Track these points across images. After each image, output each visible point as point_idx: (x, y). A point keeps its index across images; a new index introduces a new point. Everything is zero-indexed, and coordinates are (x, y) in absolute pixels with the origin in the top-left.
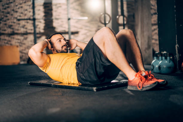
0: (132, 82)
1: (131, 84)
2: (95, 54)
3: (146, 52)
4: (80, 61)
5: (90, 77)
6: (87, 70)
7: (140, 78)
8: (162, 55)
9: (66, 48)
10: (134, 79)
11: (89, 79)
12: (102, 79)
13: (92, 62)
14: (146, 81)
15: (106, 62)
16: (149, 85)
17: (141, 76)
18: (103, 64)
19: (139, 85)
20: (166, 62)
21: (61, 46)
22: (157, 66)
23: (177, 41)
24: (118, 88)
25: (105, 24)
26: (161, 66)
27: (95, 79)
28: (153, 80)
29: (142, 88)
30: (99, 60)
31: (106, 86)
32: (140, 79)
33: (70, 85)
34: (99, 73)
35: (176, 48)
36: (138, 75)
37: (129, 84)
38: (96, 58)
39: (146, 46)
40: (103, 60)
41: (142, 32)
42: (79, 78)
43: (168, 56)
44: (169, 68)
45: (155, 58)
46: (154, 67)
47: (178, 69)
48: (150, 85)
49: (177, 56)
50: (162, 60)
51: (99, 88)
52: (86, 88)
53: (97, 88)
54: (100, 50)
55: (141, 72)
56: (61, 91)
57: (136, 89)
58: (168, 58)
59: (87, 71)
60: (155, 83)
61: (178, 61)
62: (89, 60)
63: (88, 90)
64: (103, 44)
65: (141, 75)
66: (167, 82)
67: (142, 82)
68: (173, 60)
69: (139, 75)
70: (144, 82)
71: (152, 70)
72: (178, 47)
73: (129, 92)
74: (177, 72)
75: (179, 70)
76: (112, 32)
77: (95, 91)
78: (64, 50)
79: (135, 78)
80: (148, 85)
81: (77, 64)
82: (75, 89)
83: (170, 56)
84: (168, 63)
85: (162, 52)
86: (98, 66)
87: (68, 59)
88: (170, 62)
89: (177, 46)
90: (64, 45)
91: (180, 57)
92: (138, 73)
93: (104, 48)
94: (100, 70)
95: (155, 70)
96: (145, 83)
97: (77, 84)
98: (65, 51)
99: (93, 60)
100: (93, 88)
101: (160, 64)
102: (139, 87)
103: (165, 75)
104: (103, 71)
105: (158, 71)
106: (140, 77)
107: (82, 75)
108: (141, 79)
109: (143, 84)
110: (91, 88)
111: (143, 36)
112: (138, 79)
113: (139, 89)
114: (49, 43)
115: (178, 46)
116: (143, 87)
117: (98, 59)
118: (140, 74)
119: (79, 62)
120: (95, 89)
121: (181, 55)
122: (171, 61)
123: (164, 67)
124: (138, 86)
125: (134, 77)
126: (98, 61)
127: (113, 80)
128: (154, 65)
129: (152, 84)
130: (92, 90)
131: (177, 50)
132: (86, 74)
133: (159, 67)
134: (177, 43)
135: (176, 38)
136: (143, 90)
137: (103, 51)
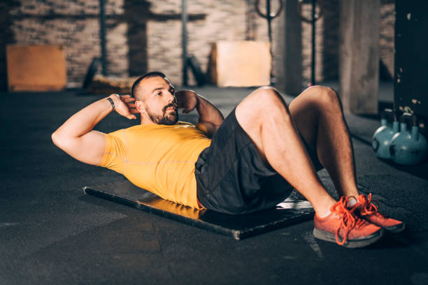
1: (322, 228)
2: (239, 150)
3: (363, 85)
4: (205, 160)
5: (226, 200)
6: (221, 184)
7: (342, 215)
8: (400, 119)
9: (173, 111)
11: (224, 204)
12: (255, 201)
13: (233, 168)
14: (357, 226)
15: (264, 169)
16: (363, 237)
17: (345, 210)
18: (258, 173)
19: (340, 233)
20: (410, 137)
21: (162, 107)
22: (386, 143)
25: (269, 18)
26: (395, 146)
27: (239, 205)
29: (346, 242)
30: (249, 164)
31: (263, 226)
32: (342, 220)
34: (247, 192)
36: (337, 208)
37: (318, 224)
38: (243, 159)
39: (365, 72)
40: (259, 164)
43: (414, 124)
44: (415, 152)
45: (383, 121)
46: (378, 144)
50: (399, 130)
51: (247, 231)
52: (216, 227)
53: (242, 232)
54: (251, 141)
57: (332, 239)
58: (414, 129)
59: (219, 188)
60: (377, 233)
62: (225, 162)
63: (220, 233)
64: (259, 129)
67: (346, 228)
68: (426, 133)
69: (341, 208)
70: (352, 229)
77: (237, 238)
78: (169, 116)
79: (330, 215)
80: (360, 236)
81: (198, 166)
84: (414, 139)
85: (401, 108)
86: (246, 177)
88: (417, 139)
90: (170, 105)
92: (339, 202)
93: (261, 137)
94: (252, 186)
95: (381, 152)
96: (354, 231)
98: (172, 118)
99: (236, 164)
100: (233, 231)
101: (393, 142)
102: (341, 238)
103: (404, 174)
104: (258, 188)
105: (388, 156)
106: (343, 213)
107: (208, 192)
108: (344, 219)
109: (349, 232)
110: (227, 230)
111: (359, 47)
112: (338, 217)
113: (340, 243)
116: (348, 241)
117: (246, 160)
118: (343, 205)
119: (202, 161)
120: (236, 233)
122: (420, 135)
123: (402, 150)
125: (329, 213)
126: (247, 165)
128: (380, 139)
130: (231, 235)
132: (218, 193)
133: (392, 149)
136: (349, 246)
137: (259, 144)
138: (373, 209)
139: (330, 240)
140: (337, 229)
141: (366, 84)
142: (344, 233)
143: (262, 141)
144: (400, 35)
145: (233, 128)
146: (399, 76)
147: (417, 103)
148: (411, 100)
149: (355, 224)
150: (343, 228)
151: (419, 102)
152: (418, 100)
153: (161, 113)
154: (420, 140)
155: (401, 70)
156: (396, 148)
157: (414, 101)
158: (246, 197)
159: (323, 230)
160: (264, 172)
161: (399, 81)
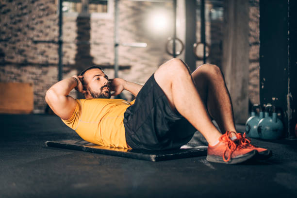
0: (214, 150)
1: (213, 153)
2: (155, 101)
3: (238, 104)
4: (131, 111)
5: (146, 138)
6: (142, 126)
7: (227, 143)
8: (264, 110)
9: (107, 90)
10: (217, 145)
12: (166, 141)
13: (150, 114)
14: (238, 149)
15: (172, 114)
16: (242, 156)
17: (229, 140)
19: (226, 155)
20: (271, 120)
21: (100, 87)
22: (255, 127)
23: (289, 88)
24: (192, 158)
25: (175, 55)
26: (261, 126)
27: (154, 142)
28: (248, 147)
29: (230, 161)
30: (161, 111)
31: (172, 154)
32: (227, 146)
33: (113, 149)
35: (288, 99)
36: (224, 139)
37: (210, 152)
38: (158, 107)
41: (234, 71)
42: (129, 139)
43: (274, 111)
44: (275, 130)
45: (253, 113)
46: (250, 128)
47: (290, 133)
48: (244, 154)
49: (289, 112)
50: (264, 117)
51: (161, 156)
52: (139, 155)
53: (157, 156)
55: (229, 133)
56: (97, 158)
58: (274, 114)
60: (252, 152)
61: (290, 120)
62: (145, 110)
63: (142, 159)
64: (170, 86)
65: (230, 138)
66: (271, 152)
67: (230, 150)
68: (282, 118)
69: (226, 138)
70: (235, 150)
71: (248, 132)
72: (290, 98)
73: (209, 165)
74: (287, 139)
75: (291, 135)
76: (185, 67)
77: (154, 160)
78: (104, 93)
79: (219, 143)
80: (240, 154)
82: (121, 156)
83: (277, 112)
84: (274, 122)
85: (265, 105)
86: (159, 120)
87: (112, 107)
88: (277, 122)
89: (289, 95)
90: (105, 86)
91: (293, 114)
92: (224, 135)
93: (172, 92)
94: (163, 128)
95: (252, 133)
96: (236, 152)
97: (125, 149)
98: (107, 95)
99: (153, 110)
100: (151, 156)
101: (260, 124)
102: (226, 158)
104: (167, 130)
105: (257, 135)
106: (227, 141)
107: (133, 133)
108: (229, 145)
109: (232, 152)
110: (147, 156)
111: (235, 78)
112: (224, 144)
113: (225, 161)
114: (79, 81)
115: (291, 96)
116: (232, 159)
117: (160, 108)
118: (228, 137)
119: (129, 112)
120: (153, 157)
122: (278, 119)
123: (266, 129)
124: (223, 156)
125: (218, 141)
127: (183, 145)
128: (250, 124)
129: (247, 154)
130: (149, 160)
131: (288, 102)
132: (140, 132)
133: (259, 129)
134: (290, 91)
135: (289, 83)
136: (232, 163)
137: (170, 97)
138: (247, 142)
139: (218, 162)
140: (224, 152)
142: (228, 154)
143: (172, 95)
144: (263, 56)
145: (152, 85)
146: (263, 84)
147: (276, 100)
148: (272, 98)
149: (236, 149)
150: (228, 150)
151: (277, 99)
152: (276, 97)
153: (99, 91)
154: (278, 122)
155: (264, 79)
156: (262, 128)
157: (274, 99)
158: (159, 137)
159: (214, 155)
160: (172, 117)
161: (263, 87)
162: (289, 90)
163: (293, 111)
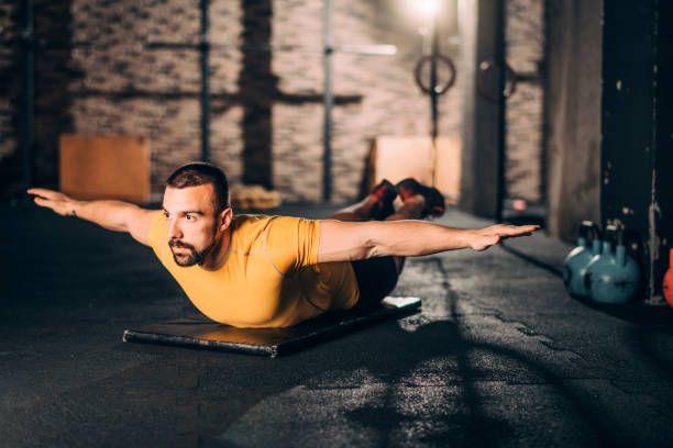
3: (579, 198)
8: (604, 235)
20: (613, 262)
23: (653, 191)
26: (592, 274)
35: (652, 215)
43: (620, 241)
44: (620, 283)
46: (571, 274)
47: (652, 291)
49: (653, 244)
50: (601, 251)
58: (620, 249)
61: (655, 261)
68: (638, 258)
71: (567, 283)
72: (656, 213)
74: (647, 301)
75: (655, 294)
84: (619, 266)
85: (609, 222)
88: (625, 264)
89: (654, 207)
91: (661, 249)
95: (574, 285)
101: (589, 269)
105: (582, 291)
115: (658, 209)
121: (665, 242)
122: (629, 258)
123: (601, 280)
128: (573, 266)
131: (652, 223)
133: (588, 279)
134: (656, 198)
135: (654, 181)
141: (584, 196)
144: (608, 115)
146: (606, 174)
147: (629, 213)
148: (621, 210)
151: (632, 212)
152: (630, 208)
154: (629, 266)
155: (609, 165)
156: (592, 278)
157: (626, 211)
161: (606, 181)
162: (653, 197)
163: (661, 241)
